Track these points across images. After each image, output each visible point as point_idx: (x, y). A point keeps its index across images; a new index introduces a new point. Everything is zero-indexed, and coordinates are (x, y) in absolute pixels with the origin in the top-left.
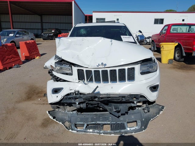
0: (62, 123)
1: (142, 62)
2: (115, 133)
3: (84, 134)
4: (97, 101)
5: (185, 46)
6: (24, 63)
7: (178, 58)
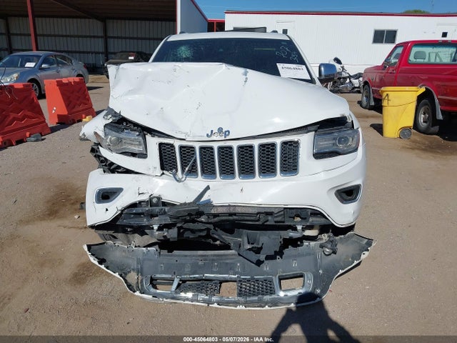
0: (121, 276)
1: (319, 128)
2: (246, 304)
3: (171, 303)
4: (205, 223)
5: (442, 95)
6: (53, 130)
7: (425, 124)
